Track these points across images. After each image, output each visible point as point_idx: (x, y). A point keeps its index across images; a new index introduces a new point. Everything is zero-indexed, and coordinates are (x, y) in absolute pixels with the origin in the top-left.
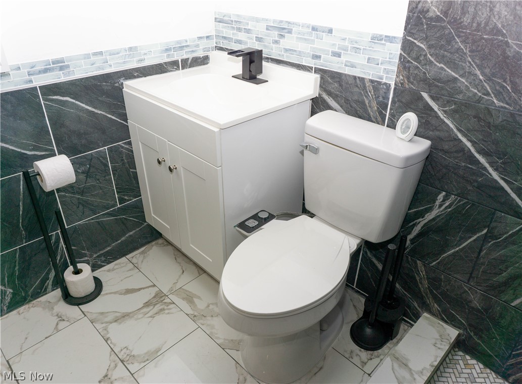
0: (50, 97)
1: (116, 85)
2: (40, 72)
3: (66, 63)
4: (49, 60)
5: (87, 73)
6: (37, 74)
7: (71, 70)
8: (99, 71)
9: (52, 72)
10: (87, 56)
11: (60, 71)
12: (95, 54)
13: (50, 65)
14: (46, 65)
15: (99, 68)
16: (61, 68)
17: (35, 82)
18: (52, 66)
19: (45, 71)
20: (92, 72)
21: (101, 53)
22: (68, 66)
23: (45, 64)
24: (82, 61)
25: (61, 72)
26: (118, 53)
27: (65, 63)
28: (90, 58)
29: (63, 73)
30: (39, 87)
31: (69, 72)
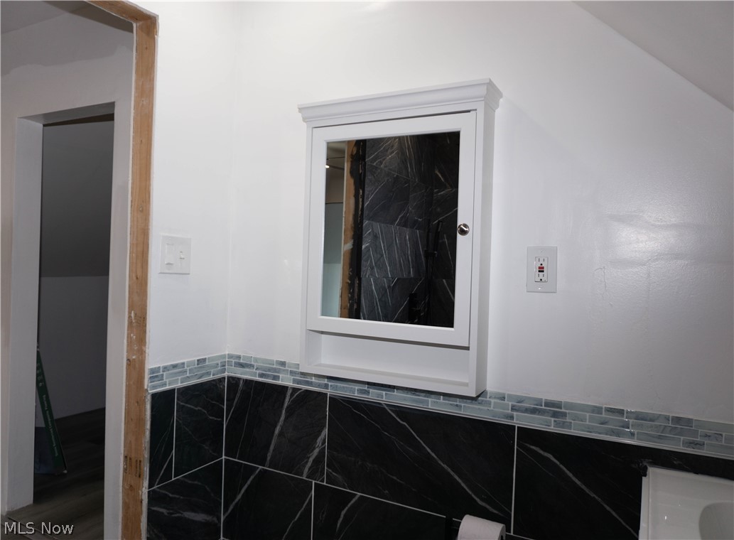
0: (526, 444)
1: (633, 466)
2: (527, 410)
3: (563, 410)
4: (542, 399)
5: (591, 432)
6: (522, 412)
7: (568, 420)
8: (611, 435)
9: (541, 415)
10: (597, 410)
11: (551, 417)
12: (611, 411)
13: (542, 406)
14: (537, 405)
15: (613, 432)
16: (555, 415)
17: (517, 420)
18: (543, 407)
19: (533, 411)
20: (600, 433)
21: (621, 412)
22: (564, 415)
23: (535, 403)
24: (588, 414)
25: (553, 419)
26: (651, 420)
27: (561, 408)
28: (601, 414)
29: (555, 421)
30: (518, 427)
31: (564, 422)
